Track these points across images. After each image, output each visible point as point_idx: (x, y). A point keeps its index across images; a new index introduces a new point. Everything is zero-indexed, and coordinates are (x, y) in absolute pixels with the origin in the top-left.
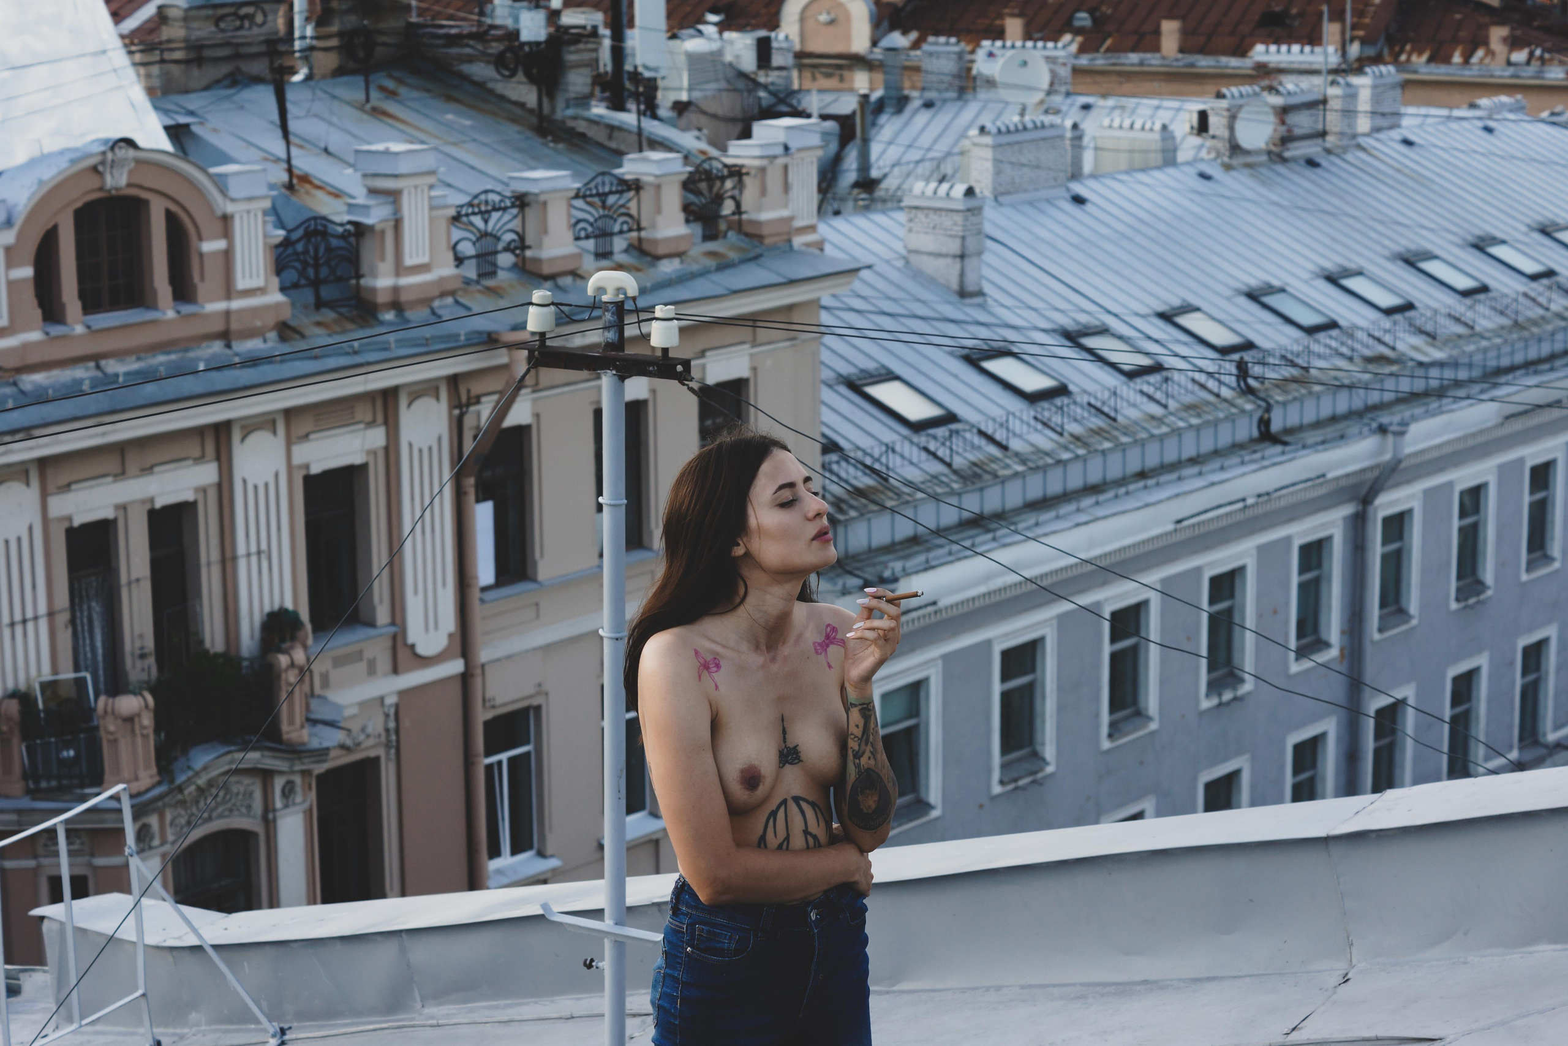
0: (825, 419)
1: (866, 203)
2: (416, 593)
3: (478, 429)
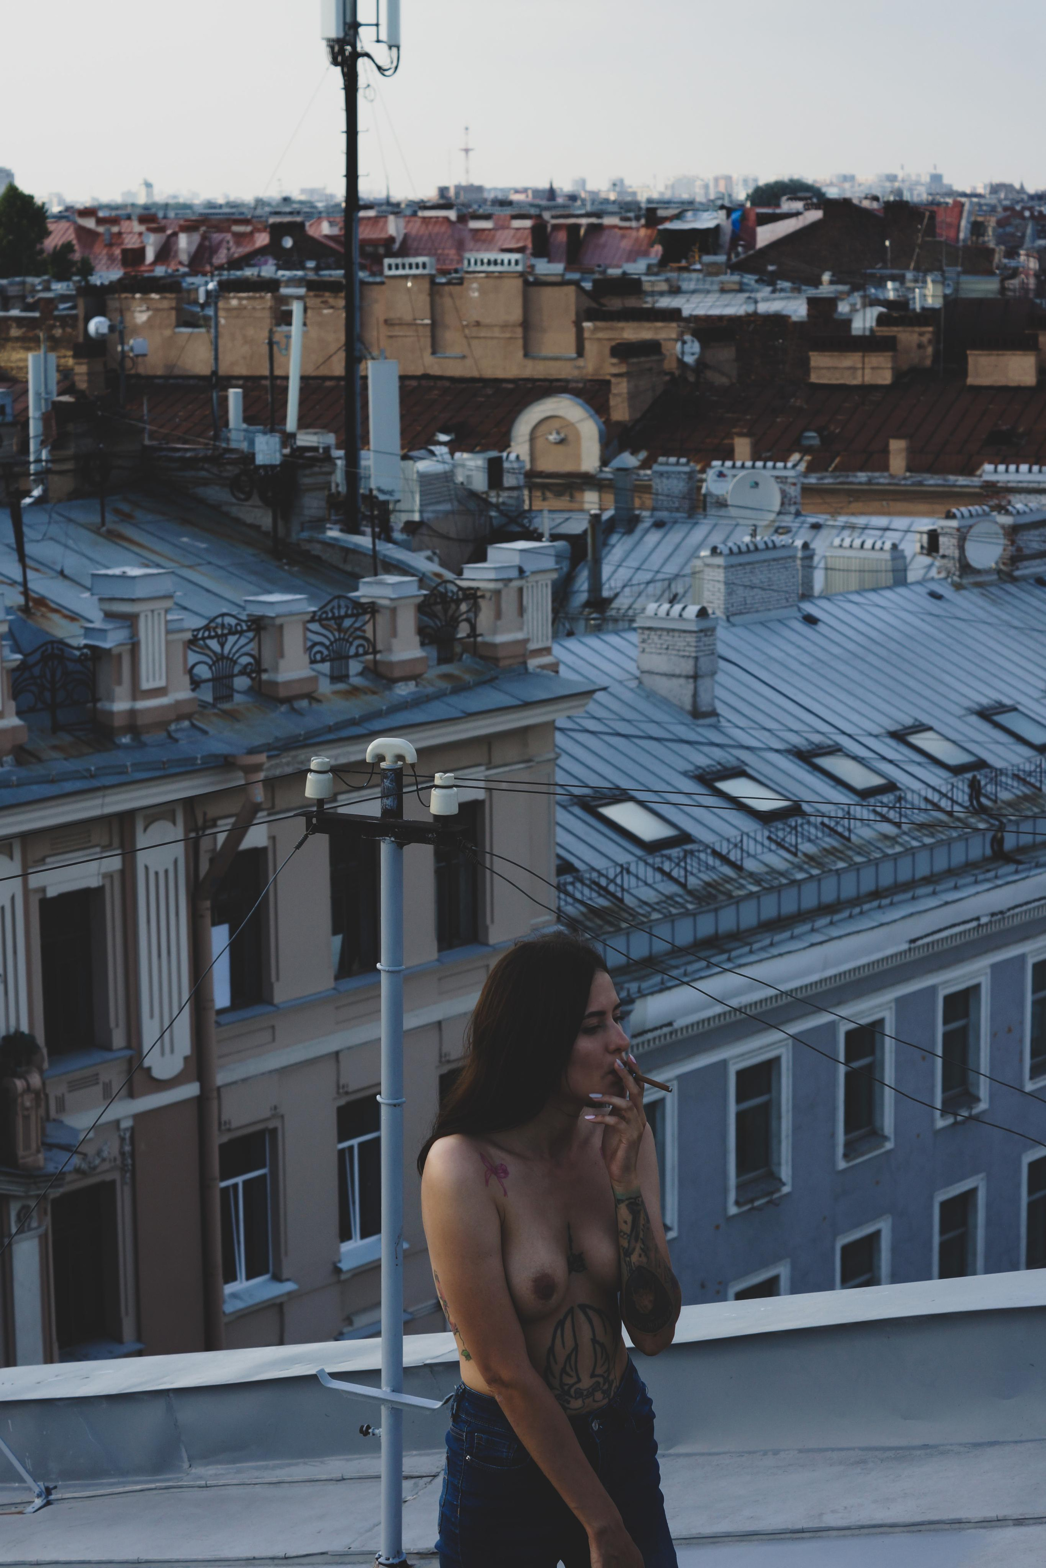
0: (559, 840)
1: (598, 622)
2: (152, 1016)
3: (214, 849)
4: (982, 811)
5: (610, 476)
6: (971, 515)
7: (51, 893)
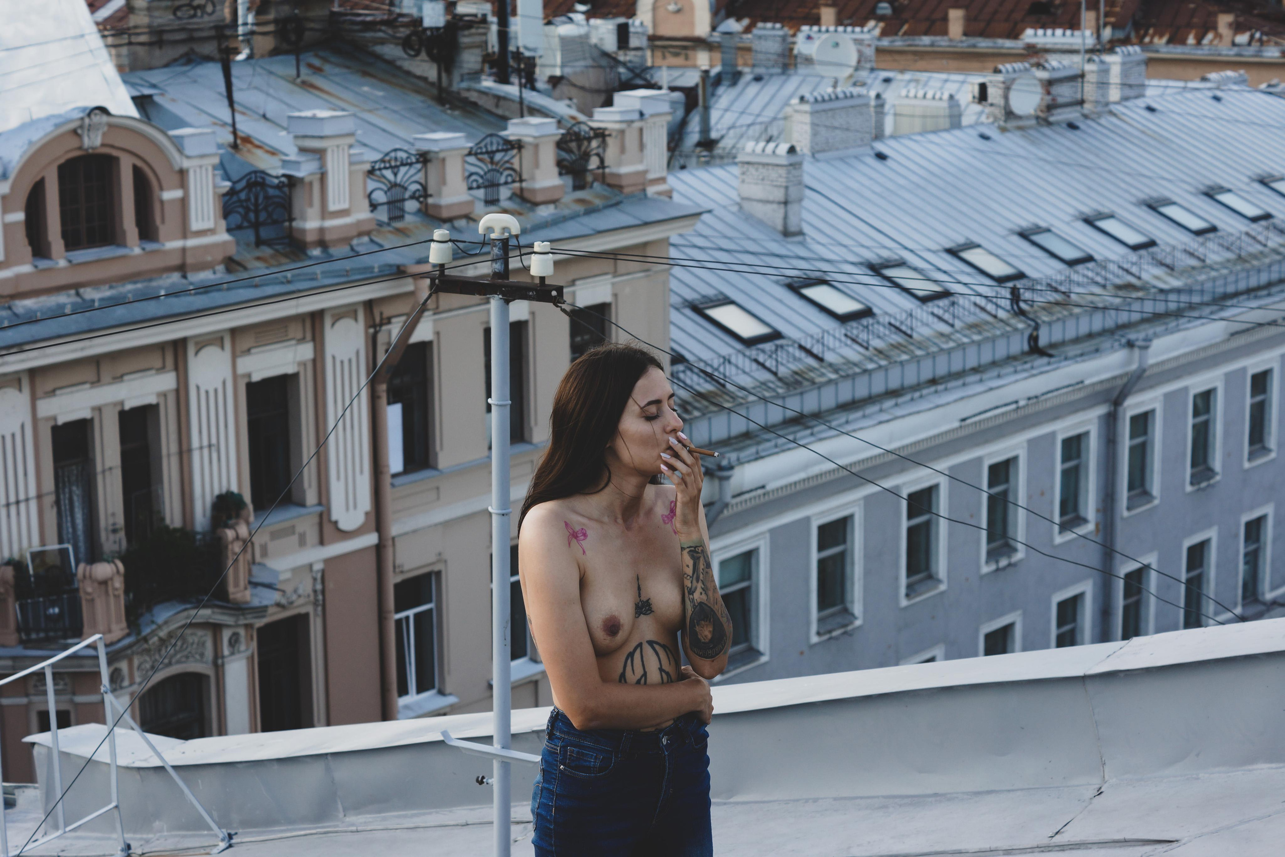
0: (673, 336)
1: (706, 159)
2: (338, 478)
3: (389, 344)
4: (1022, 313)
5: (718, 39)
6: (1014, 71)
7: (256, 378)
